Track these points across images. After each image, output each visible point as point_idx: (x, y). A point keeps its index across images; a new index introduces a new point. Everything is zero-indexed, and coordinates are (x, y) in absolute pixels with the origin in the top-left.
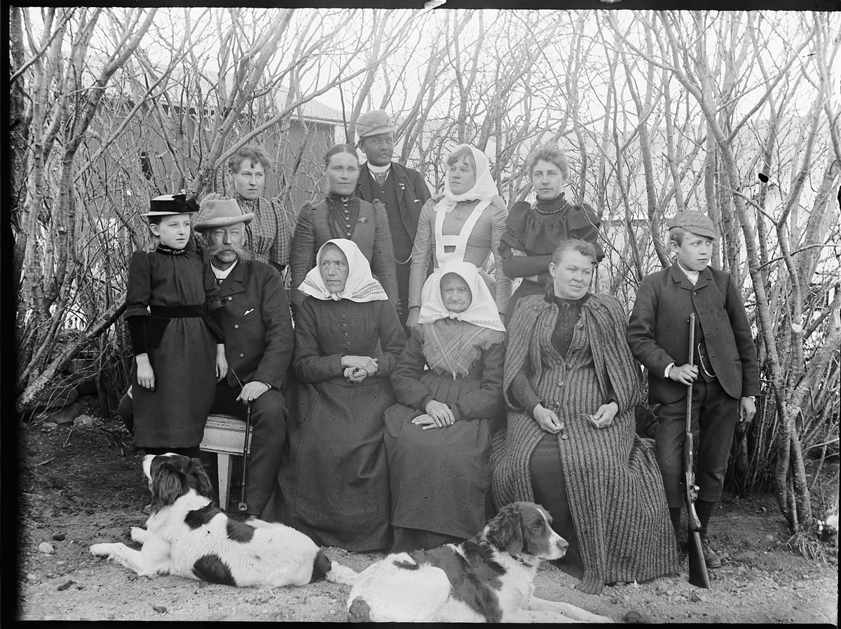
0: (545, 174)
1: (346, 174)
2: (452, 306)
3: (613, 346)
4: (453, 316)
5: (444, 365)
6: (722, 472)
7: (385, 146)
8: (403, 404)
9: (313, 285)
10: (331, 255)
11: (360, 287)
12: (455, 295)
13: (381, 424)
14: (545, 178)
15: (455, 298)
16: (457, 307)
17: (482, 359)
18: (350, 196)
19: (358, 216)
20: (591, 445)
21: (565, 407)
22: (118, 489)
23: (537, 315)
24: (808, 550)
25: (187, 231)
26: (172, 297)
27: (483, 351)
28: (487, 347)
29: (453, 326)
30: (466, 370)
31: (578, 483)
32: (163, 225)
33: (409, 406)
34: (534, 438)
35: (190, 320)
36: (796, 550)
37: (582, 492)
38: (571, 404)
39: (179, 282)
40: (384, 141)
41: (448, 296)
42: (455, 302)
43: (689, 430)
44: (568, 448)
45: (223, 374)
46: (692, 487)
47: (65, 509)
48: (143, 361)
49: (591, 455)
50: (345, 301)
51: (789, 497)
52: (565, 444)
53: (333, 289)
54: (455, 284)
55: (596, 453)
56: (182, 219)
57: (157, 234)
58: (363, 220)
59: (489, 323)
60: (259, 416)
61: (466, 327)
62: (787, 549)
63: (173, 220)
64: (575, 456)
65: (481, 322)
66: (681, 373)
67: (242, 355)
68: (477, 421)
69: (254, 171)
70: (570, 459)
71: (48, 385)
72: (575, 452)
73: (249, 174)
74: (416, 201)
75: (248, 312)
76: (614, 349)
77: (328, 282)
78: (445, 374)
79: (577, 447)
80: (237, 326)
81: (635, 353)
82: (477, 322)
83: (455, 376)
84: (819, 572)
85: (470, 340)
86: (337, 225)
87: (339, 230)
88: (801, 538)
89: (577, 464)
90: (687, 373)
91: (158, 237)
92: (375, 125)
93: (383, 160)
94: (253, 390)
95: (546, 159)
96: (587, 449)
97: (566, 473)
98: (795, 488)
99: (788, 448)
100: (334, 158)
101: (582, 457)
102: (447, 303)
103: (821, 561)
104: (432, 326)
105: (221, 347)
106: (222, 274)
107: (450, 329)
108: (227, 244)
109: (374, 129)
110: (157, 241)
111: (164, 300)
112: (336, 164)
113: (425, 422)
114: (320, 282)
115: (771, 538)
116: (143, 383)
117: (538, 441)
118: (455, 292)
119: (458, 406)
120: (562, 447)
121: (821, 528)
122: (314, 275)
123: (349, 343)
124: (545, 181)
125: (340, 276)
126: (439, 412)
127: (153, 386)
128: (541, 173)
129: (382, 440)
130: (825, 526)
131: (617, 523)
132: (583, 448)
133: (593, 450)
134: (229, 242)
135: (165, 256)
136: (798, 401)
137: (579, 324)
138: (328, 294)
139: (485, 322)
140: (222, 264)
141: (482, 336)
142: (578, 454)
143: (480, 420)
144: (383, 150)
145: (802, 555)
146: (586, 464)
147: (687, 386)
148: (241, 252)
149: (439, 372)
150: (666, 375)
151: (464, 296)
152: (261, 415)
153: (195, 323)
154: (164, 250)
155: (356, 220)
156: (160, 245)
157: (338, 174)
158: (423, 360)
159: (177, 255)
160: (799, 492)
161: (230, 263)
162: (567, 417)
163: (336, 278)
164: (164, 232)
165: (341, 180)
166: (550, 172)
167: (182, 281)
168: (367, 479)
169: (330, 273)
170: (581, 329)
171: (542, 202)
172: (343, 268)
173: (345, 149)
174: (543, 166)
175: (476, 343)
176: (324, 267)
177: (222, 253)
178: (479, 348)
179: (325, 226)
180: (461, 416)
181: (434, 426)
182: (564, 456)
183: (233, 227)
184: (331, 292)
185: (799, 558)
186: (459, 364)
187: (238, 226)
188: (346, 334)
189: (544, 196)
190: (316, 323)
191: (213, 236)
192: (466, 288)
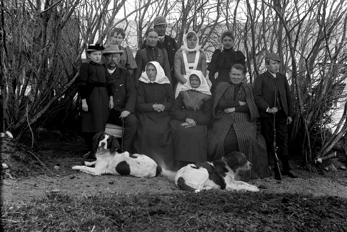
0: (228, 41)
1: (154, 39)
2: (193, 86)
3: (250, 99)
4: (194, 89)
5: (191, 106)
6: (286, 144)
7: (163, 29)
8: (176, 119)
9: (144, 77)
10: (151, 67)
11: (161, 79)
12: (195, 82)
13: (170, 126)
14: (228, 42)
15: (195, 83)
16: (195, 86)
17: (204, 104)
18: (155, 47)
19: (158, 54)
20: (246, 132)
21: (236, 119)
22: (67, 151)
23: (227, 88)
24: (312, 169)
25: (100, 57)
26: (95, 80)
27: (204, 101)
28: (206, 100)
29: (195, 93)
30: (199, 108)
31: (242, 145)
32: (92, 55)
33: (179, 120)
34: (226, 131)
35: (101, 88)
36: (308, 170)
37: (244, 148)
38: (238, 118)
39: (98, 74)
40: (162, 27)
41: (192, 82)
42: (194, 84)
43: (274, 128)
44: (239, 134)
45: (112, 107)
46: (275, 147)
47: (55, 156)
48: (84, 101)
49: (247, 136)
50: (156, 83)
51: (305, 152)
52: (238, 132)
53: (152, 79)
54: (194, 78)
55: (248, 135)
56: (99, 52)
57: (89, 57)
58: (160, 55)
59: (206, 92)
60: (128, 123)
61: (199, 93)
62: (305, 169)
63: (95, 53)
64: (241, 136)
65: (203, 91)
66: (272, 110)
67: (118, 100)
68: (203, 125)
69: (118, 36)
70: (240, 137)
71: (46, 111)
72: (241, 135)
73: (117, 37)
74: (174, 49)
75: (121, 85)
76: (250, 100)
77: (150, 77)
78: (192, 109)
79: (242, 133)
80: (117, 90)
81: (257, 102)
82: (202, 91)
83: (195, 110)
84: (316, 176)
85: (201, 97)
86: (151, 57)
87: (151, 59)
88: (310, 166)
89: (242, 139)
90: (275, 110)
91: (90, 58)
92: (160, 21)
93: (162, 34)
94: (125, 114)
95: (229, 36)
96: (245, 134)
97: (239, 142)
98: (307, 149)
99: (305, 135)
100: (150, 33)
101: (244, 136)
102: (192, 85)
103: (316, 173)
104: (187, 92)
105: (112, 97)
106: (111, 72)
107: (194, 93)
108: (112, 60)
109: (159, 23)
110: (90, 60)
111: (92, 81)
112: (150, 36)
113: (186, 125)
114: (146, 77)
115: (298, 166)
116: (84, 109)
117: (227, 132)
118: (195, 81)
119: (197, 120)
120: (237, 133)
121: (316, 162)
122: (144, 74)
123: (156, 98)
124: (228, 43)
125: (153, 74)
126: (191, 122)
127: (87, 110)
128: (226, 40)
129: (171, 131)
130: (317, 161)
131: (253, 159)
132: (244, 133)
133: (247, 134)
134: (113, 59)
135: (93, 65)
136: (309, 119)
137: (239, 92)
138: (149, 81)
139: (205, 92)
140: (111, 68)
141: (204, 96)
142: (242, 136)
143: (204, 125)
144: (162, 30)
145: (310, 171)
146: (245, 139)
147: (274, 114)
148: (117, 63)
149: (189, 108)
150: (267, 111)
151: (197, 82)
152: (129, 122)
153: (103, 89)
154: (92, 63)
155: (157, 56)
156: (91, 61)
157: (151, 39)
158: (183, 104)
159: (97, 65)
160: (308, 150)
161: (114, 67)
162: (237, 123)
163: (152, 75)
164: (92, 57)
165: (151, 41)
166: (229, 40)
167: (99, 74)
168: (167, 145)
169: (150, 73)
170: (240, 94)
171: (225, 50)
172: (155, 72)
173: (154, 30)
174: (227, 38)
175: (202, 98)
176: (148, 72)
177: (111, 63)
178: (203, 100)
179: (146, 57)
180: (198, 123)
181: (189, 126)
182: (238, 136)
183: (115, 55)
184: (151, 80)
185: (309, 172)
186: (196, 106)
187: (117, 54)
188: (156, 95)
189: (227, 48)
190: (144, 91)
191: (108, 57)
192: (198, 79)
